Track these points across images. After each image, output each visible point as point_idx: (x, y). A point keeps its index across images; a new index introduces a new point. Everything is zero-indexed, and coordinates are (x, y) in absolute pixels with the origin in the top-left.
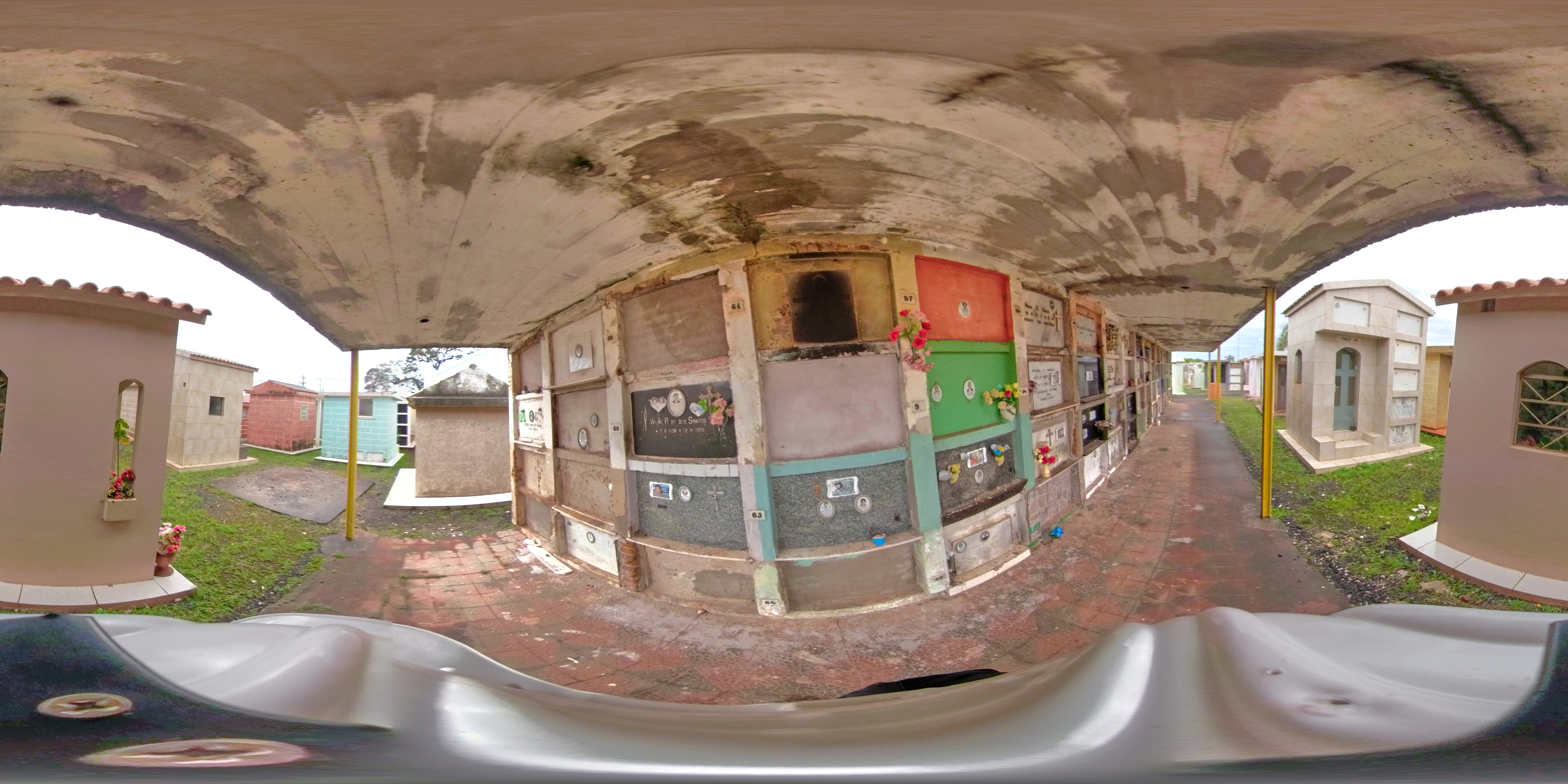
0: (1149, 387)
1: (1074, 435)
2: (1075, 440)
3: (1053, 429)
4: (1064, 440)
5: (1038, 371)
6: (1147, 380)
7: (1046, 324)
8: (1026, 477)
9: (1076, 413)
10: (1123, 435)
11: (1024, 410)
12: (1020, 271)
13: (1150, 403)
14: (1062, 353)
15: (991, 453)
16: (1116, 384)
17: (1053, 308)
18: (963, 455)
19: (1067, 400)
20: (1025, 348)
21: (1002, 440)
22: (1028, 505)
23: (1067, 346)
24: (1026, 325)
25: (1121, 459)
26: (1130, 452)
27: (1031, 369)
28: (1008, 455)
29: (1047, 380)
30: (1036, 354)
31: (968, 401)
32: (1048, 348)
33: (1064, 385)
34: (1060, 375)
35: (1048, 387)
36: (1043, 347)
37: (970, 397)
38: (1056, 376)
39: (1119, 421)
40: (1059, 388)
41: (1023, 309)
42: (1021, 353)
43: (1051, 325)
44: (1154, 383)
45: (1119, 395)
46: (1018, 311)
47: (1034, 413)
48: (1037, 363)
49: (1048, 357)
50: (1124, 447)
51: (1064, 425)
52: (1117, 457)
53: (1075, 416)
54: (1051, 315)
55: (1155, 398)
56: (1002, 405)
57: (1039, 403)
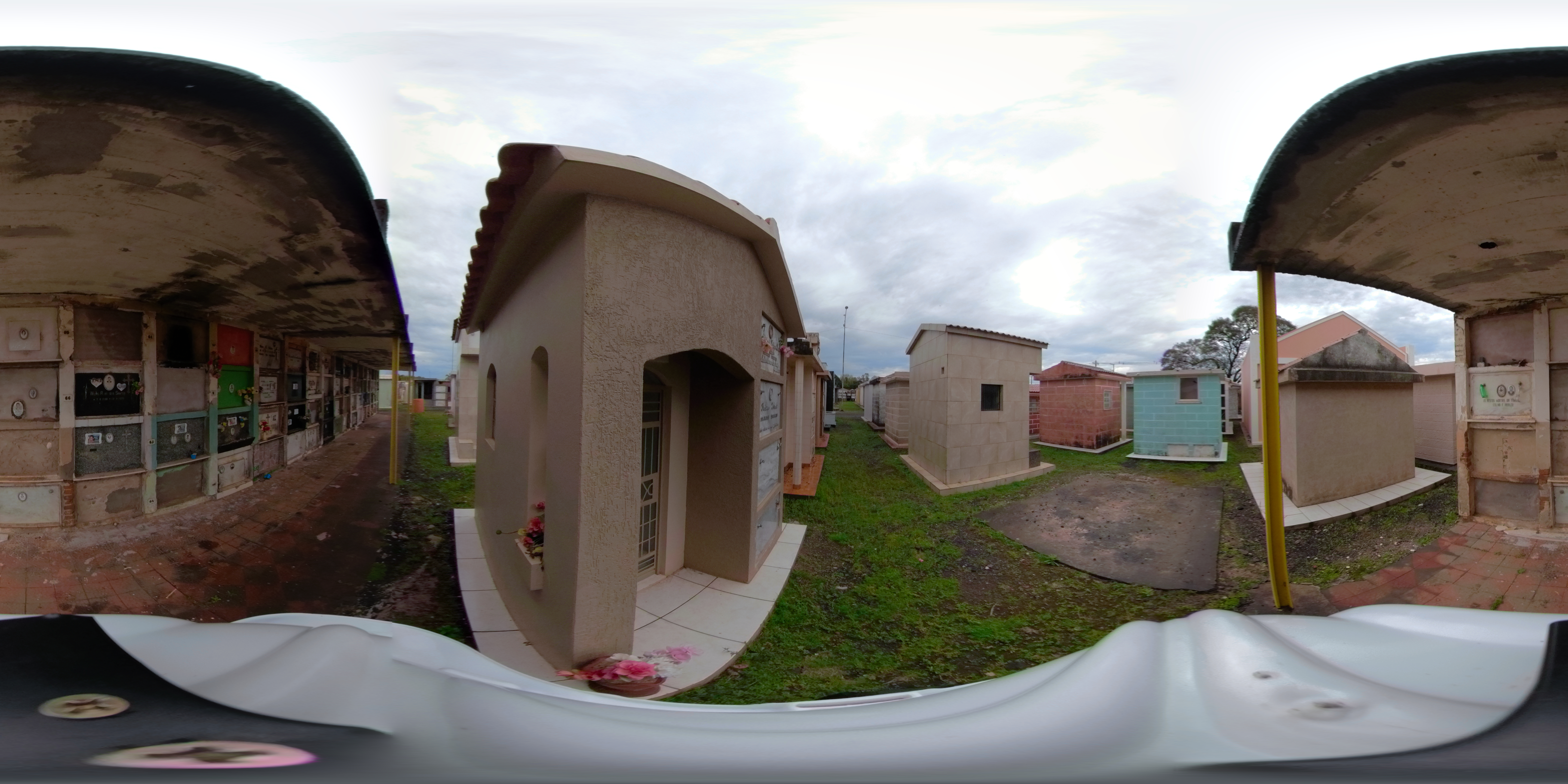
0: (349, 399)
1: (283, 421)
2: (283, 424)
3: (270, 414)
4: (276, 422)
5: (264, 382)
6: (347, 392)
7: (270, 356)
8: (254, 436)
9: (285, 408)
10: (320, 430)
11: (256, 401)
12: (259, 329)
13: (349, 411)
14: (278, 372)
15: (239, 421)
16: (316, 393)
17: (274, 346)
18: (227, 419)
19: (280, 399)
20: (258, 370)
21: (244, 414)
22: (254, 452)
23: (282, 368)
24: (260, 356)
25: (318, 447)
26: (325, 443)
27: (260, 380)
28: (246, 422)
29: (269, 387)
30: (264, 373)
31: (231, 393)
32: (270, 369)
33: (278, 390)
34: (276, 385)
35: (269, 391)
36: (268, 369)
37: (231, 392)
38: (274, 385)
39: (317, 419)
40: (276, 392)
41: (259, 348)
42: (257, 372)
43: (273, 356)
44: (355, 396)
45: (318, 401)
46: (257, 351)
47: (260, 403)
48: (264, 377)
49: (270, 374)
50: (320, 438)
51: (277, 414)
52: (315, 445)
53: (283, 409)
54: (273, 350)
55: (355, 408)
56: (246, 397)
57: (264, 398)
